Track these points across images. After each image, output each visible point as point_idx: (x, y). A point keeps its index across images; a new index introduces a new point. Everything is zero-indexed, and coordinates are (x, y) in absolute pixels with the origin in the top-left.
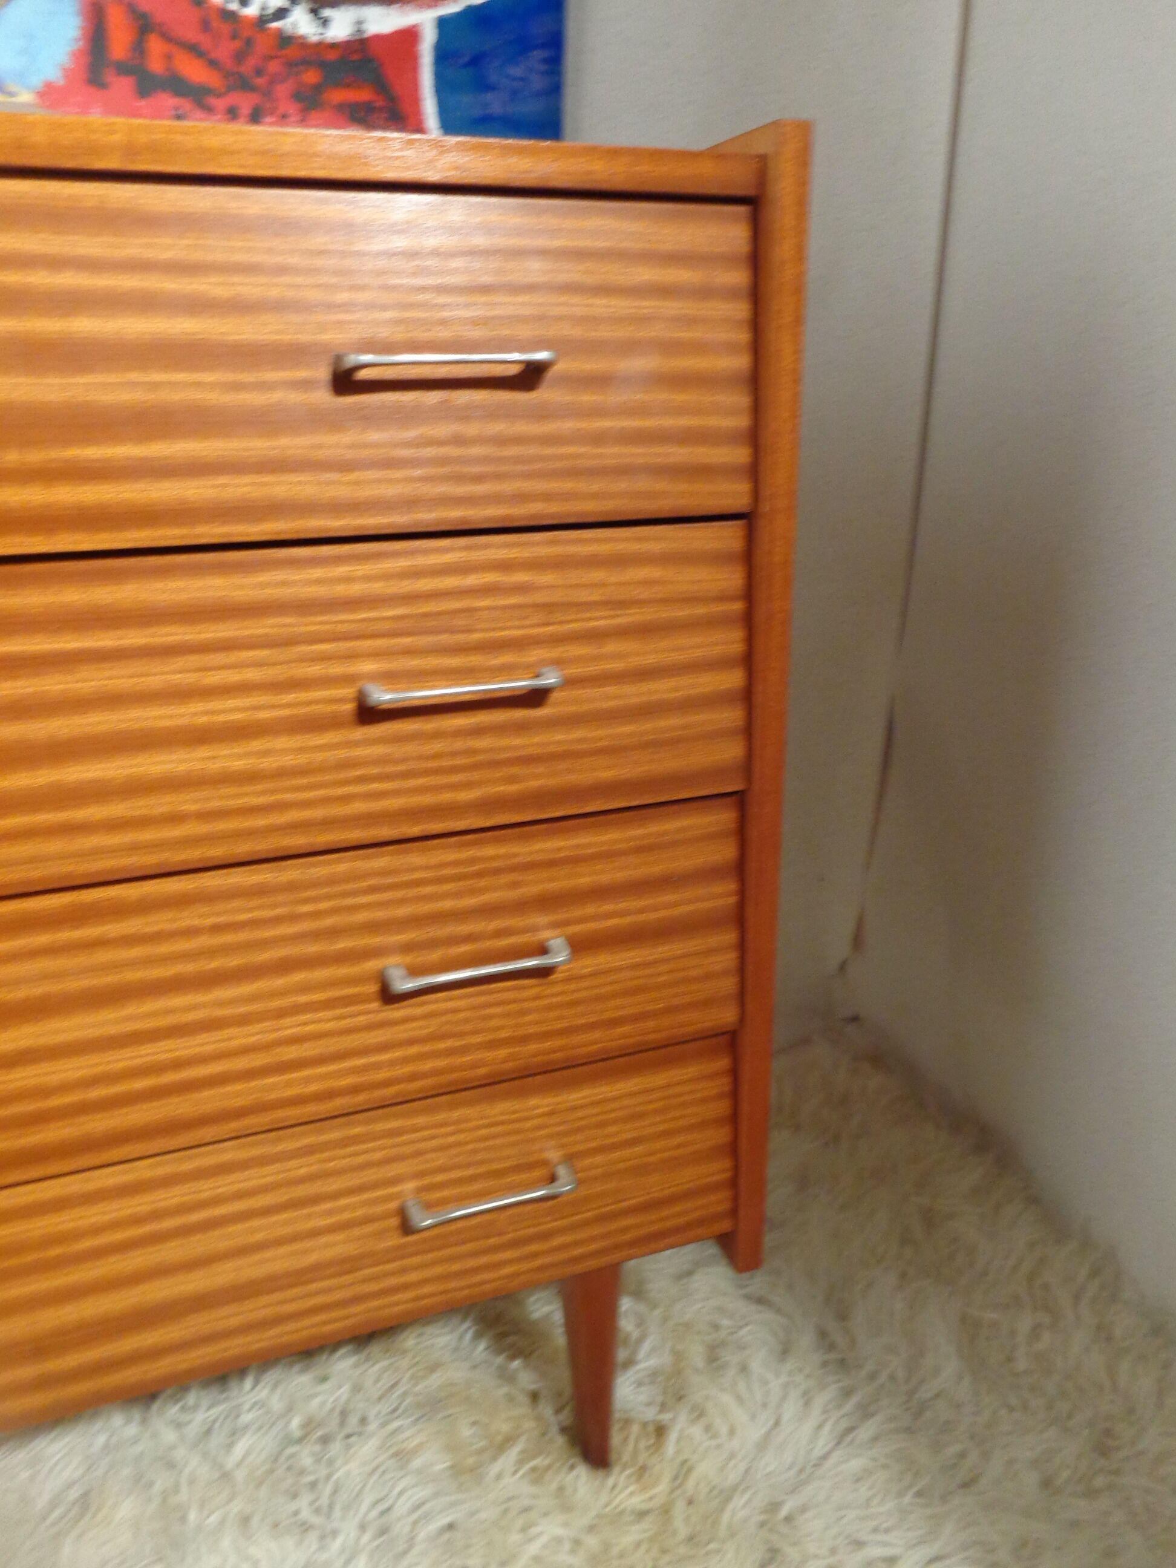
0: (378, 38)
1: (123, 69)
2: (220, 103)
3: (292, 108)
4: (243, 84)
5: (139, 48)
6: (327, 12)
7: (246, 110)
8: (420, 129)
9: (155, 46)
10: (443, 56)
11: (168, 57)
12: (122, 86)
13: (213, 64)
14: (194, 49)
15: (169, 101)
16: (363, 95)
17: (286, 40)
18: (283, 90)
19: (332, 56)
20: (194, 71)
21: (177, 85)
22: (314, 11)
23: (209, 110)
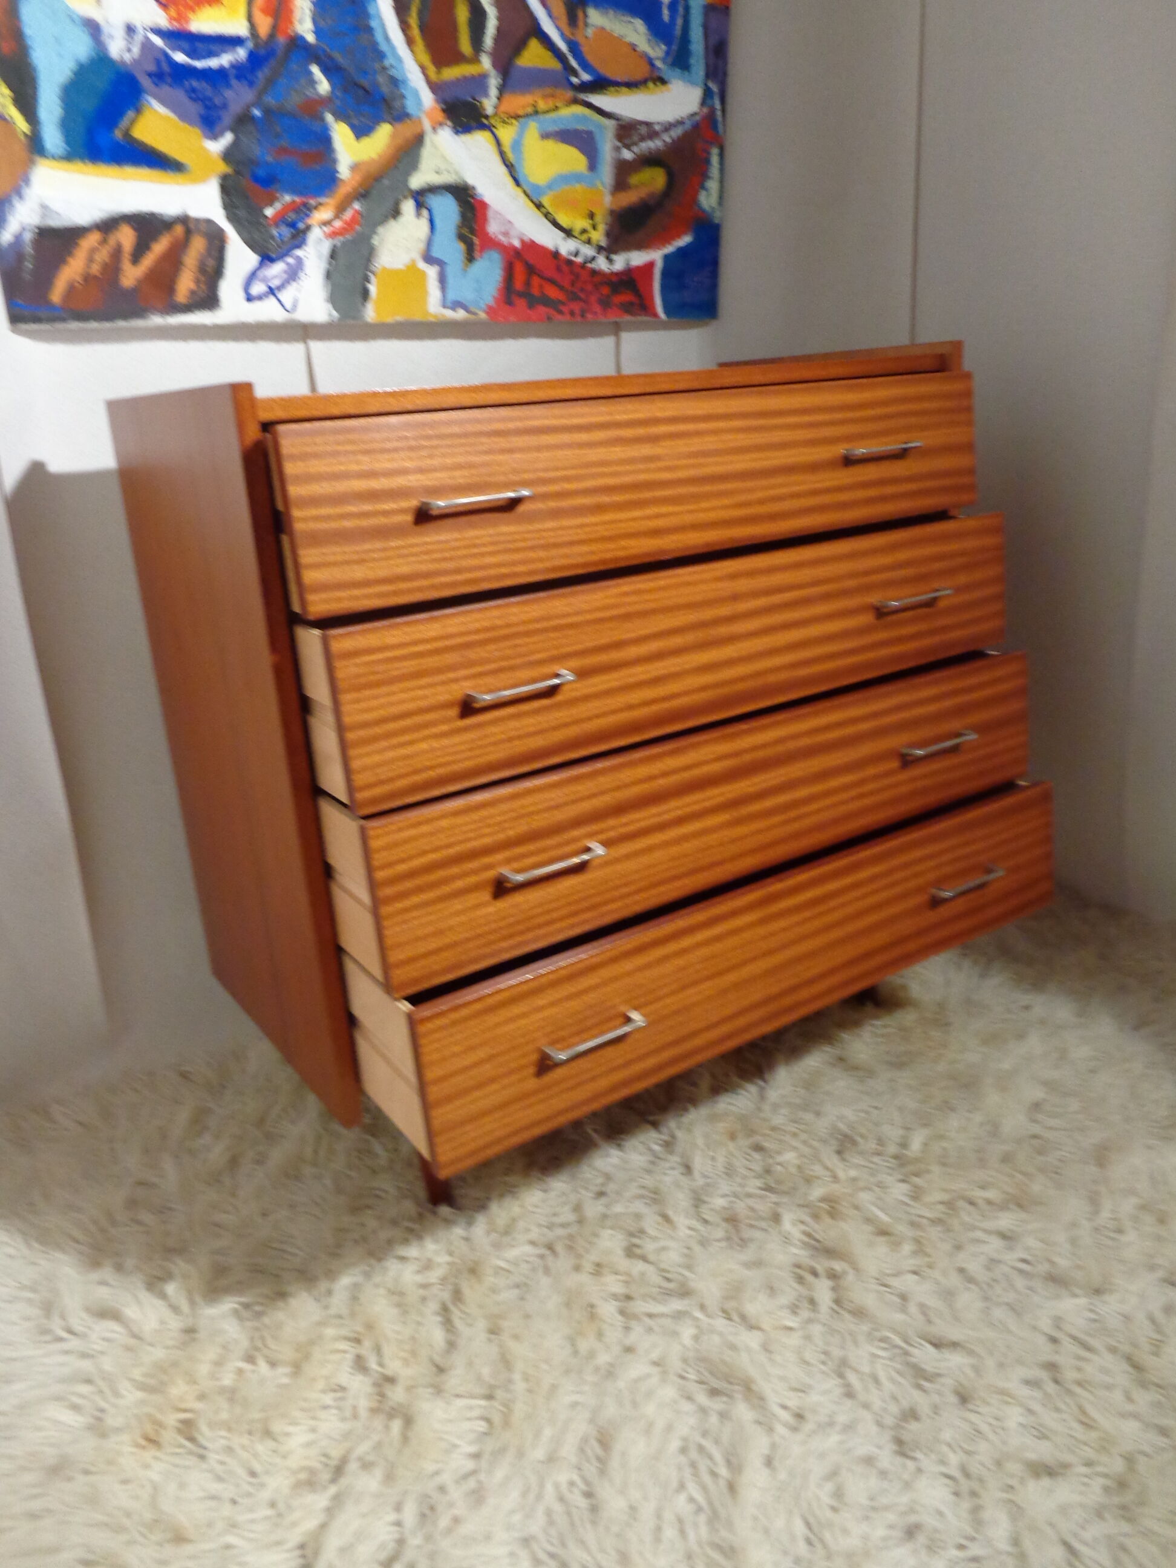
0: (638, 268)
1: (520, 295)
2: (564, 309)
3: (597, 308)
4: (574, 298)
5: (528, 284)
6: (614, 257)
7: (577, 311)
8: (655, 315)
9: (536, 281)
10: (665, 274)
11: (541, 286)
12: (521, 303)
13: (561, 288)
14: (551, 281)
15: (542, 310)
16: (627, 297)
17: (595, 273)
18: (593, 299)
19: (614, 279)
20: (552, 292)
21: (546, 302)
22: (608, 258)
23: (560, 312)
